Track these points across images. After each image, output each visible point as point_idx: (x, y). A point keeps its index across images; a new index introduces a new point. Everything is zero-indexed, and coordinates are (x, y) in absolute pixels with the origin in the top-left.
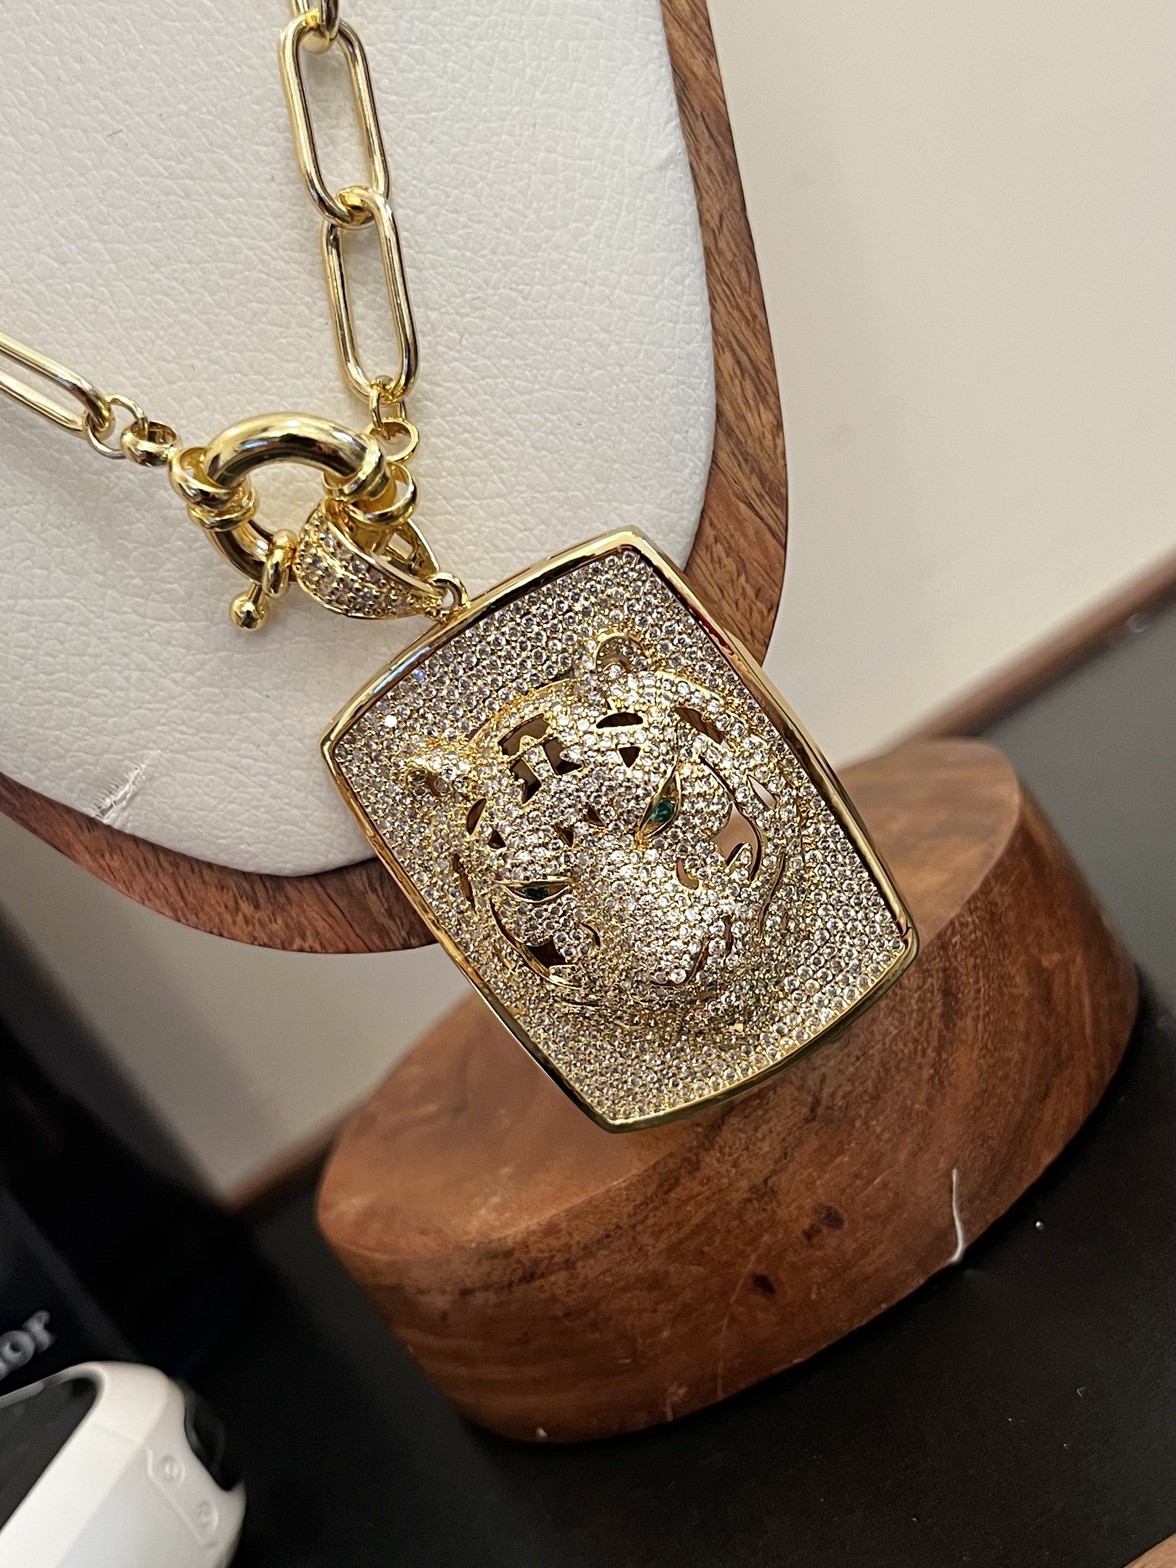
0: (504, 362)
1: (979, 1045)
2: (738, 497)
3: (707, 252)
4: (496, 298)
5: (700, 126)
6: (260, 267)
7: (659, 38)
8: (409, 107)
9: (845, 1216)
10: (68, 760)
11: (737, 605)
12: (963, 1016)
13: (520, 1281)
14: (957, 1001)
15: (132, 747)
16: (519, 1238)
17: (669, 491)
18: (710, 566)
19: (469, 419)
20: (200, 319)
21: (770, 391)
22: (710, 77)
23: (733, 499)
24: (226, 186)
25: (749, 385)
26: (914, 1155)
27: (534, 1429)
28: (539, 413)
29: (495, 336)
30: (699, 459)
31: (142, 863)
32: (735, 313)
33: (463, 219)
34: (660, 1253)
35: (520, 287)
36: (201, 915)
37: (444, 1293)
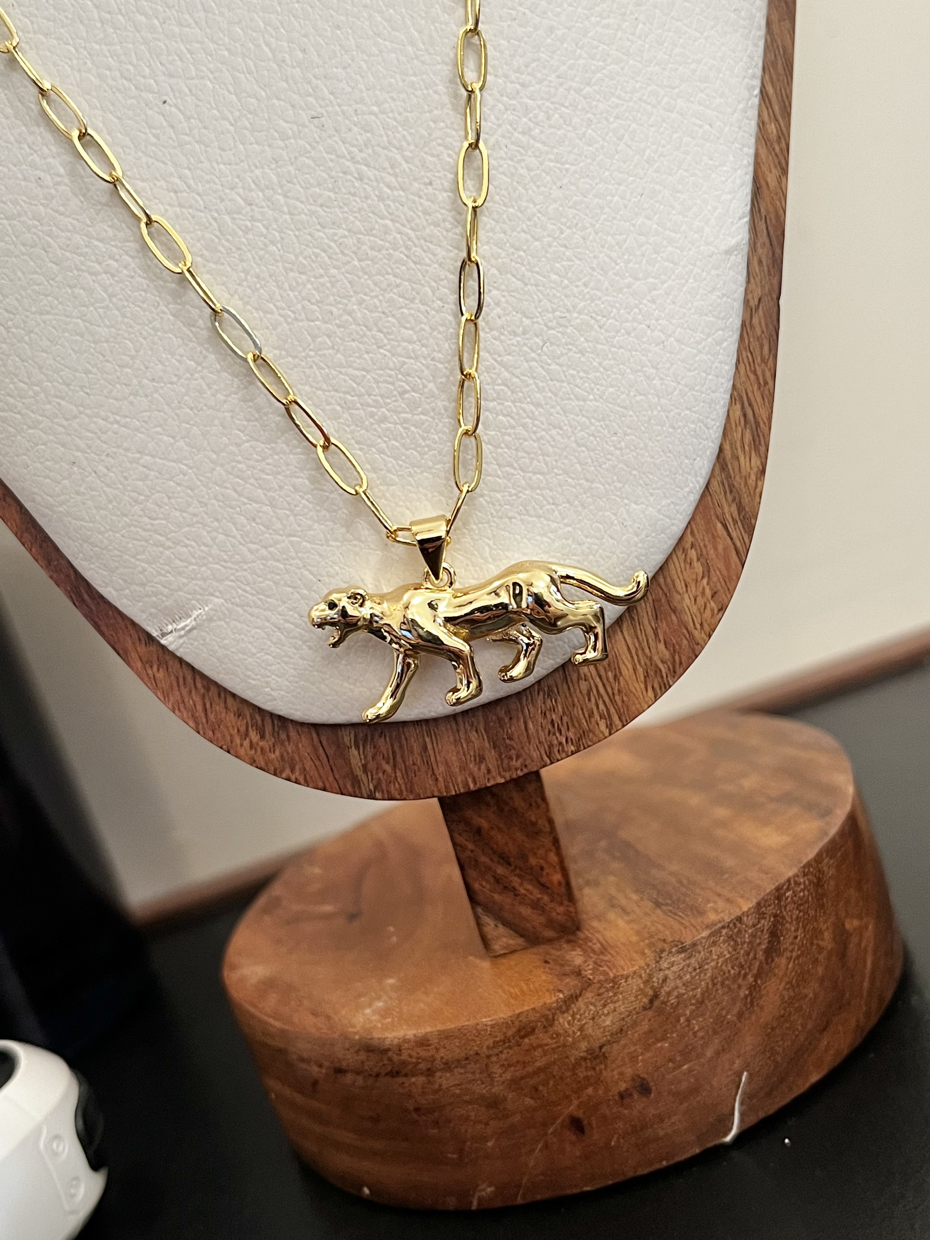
0: (571, 372)
1: (787, 979)
2: (718, 517)
3: (743, 325)
4: (579, 321)
5: (762, 226)
6: (403, 249)
7: (750, 151)
8: (550, 156)
9: (654, 1088)
10: (147, 588)
11: (695, 600)
12: (780, 955)
13: (386, 1074)
14: (779, 942)
15: (201, 591)
16: (396, 1042)
17: (669, 501)
18: (683, 565)
19: (533, 409)
20: (346, 278)
21: (763, 443)
22: (779, 190)
23: (714, 518)
24: (393, 179)
25: (747, 433)
26: (718, 1053)
27: (361, 1187)
28: (587, 418)
29: (570, 350)
30: (698, 482)
31: (181, 680)
32: (752, 377)
33: (569, 253)
34: (503, 1083)
35: (599, 318)
36: (217, 732)
37: (320, 1066)
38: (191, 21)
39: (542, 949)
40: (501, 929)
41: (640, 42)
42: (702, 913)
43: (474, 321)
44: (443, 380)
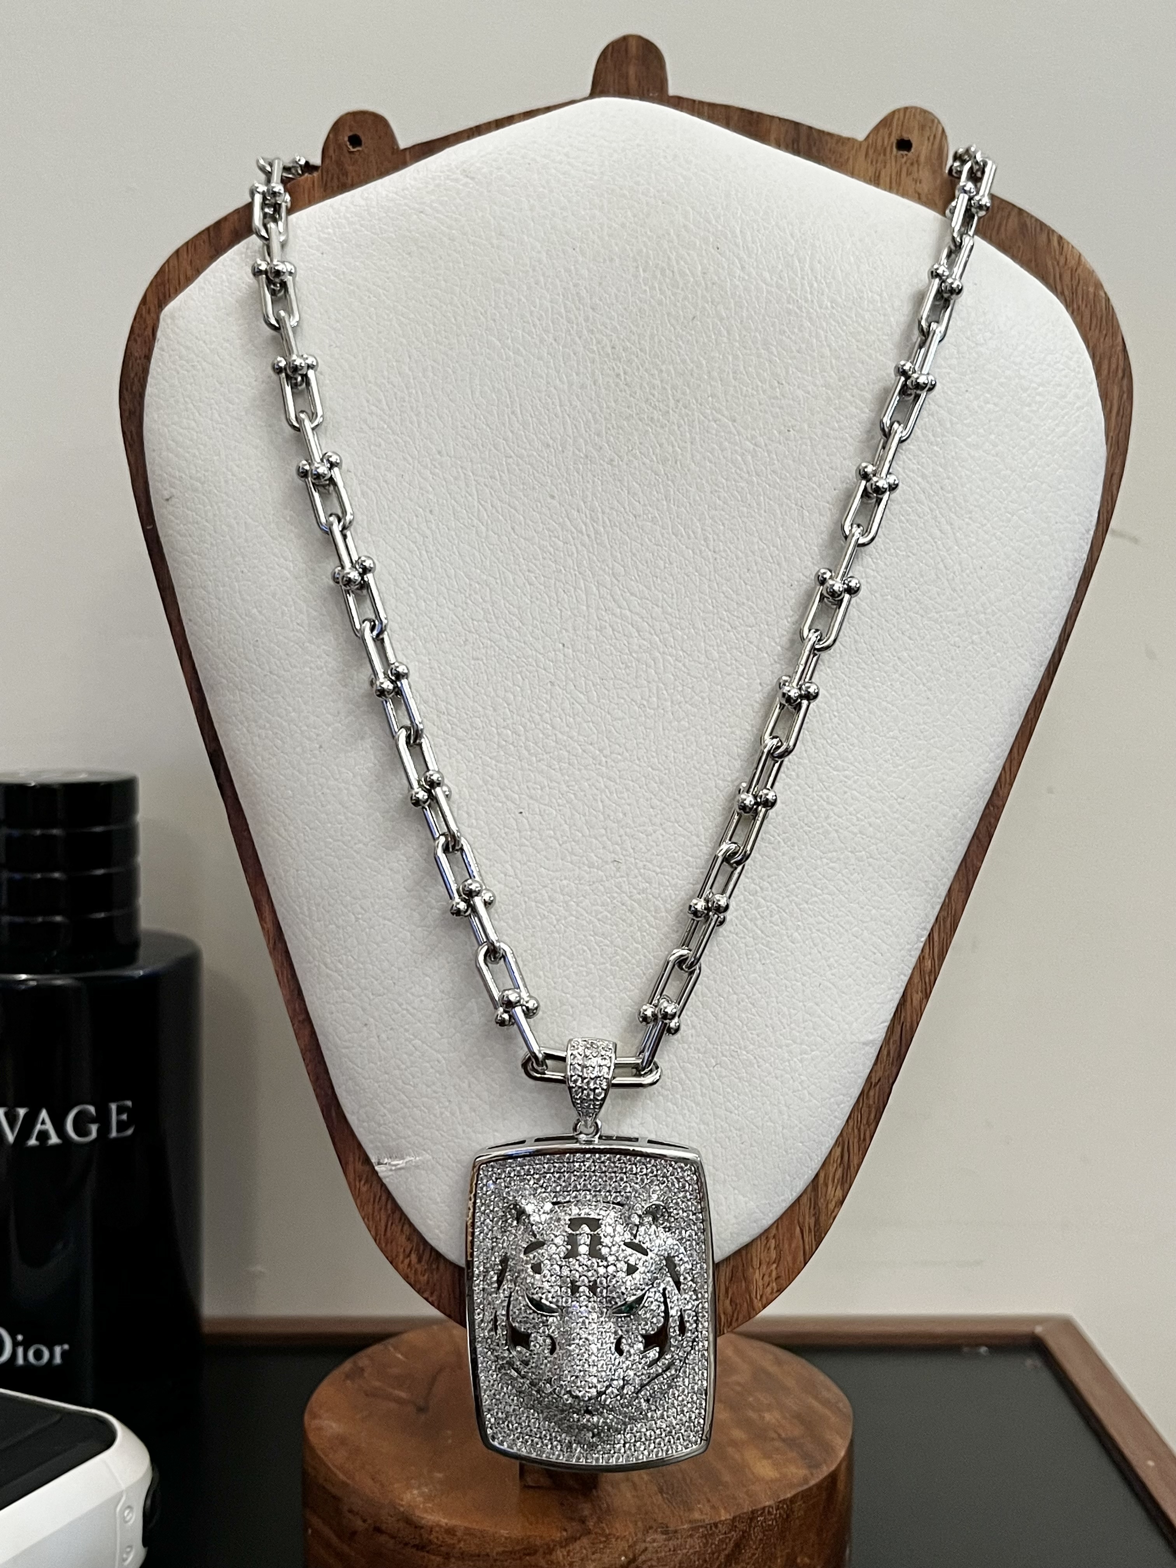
0: (729, 1090)
2: (799, 1222)
3: (861, 1094)
4: (745, 1057)
5: (898, 1029)
7: (906, 977)
8: (764, 942)
10: (382, 1128)
11: (763, 1277)
13: (414, 1546)
15: (418, 1145)
16: (430, 1523)
17: (766, 1202)
18: (763, 1249)
19: (694, 1105)
21: (848, 1181)
22: (918, 1008)
23: (796, 1222)
24: (653, 919)
25: (840, 1171)
28: (729, 1125)
29: (732, 1075)
30: (792, 1195)
31: (378, 1199)
32: (856, 1131)
33: (754, 1010)
35: (760, 1060)
36: (388, 1246)
37: (364, 1521)
39: (562, 1495)
41: (851, 885)
42: (690, 1510)
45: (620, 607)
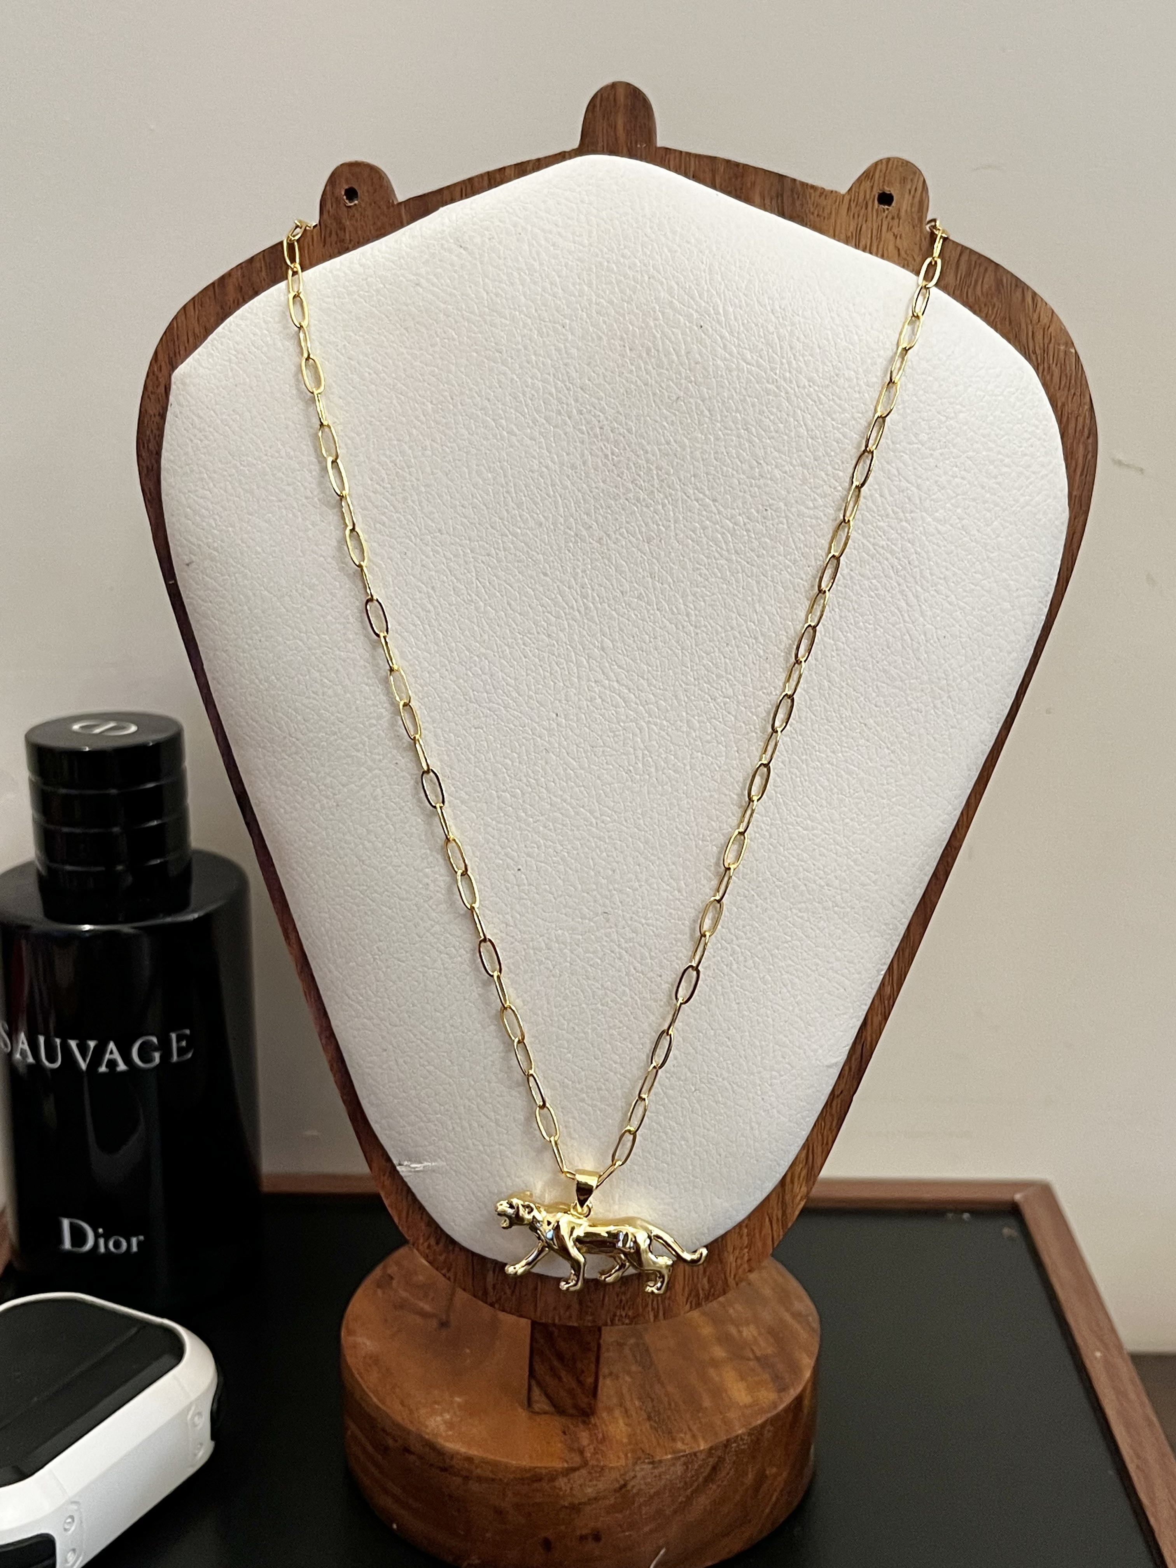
0: (706, 1111)
1: (712, 1498)
2: (768, 1215)
4: (721, 1083)
5: (859, 1047)
9: (603, 1539)
10: (401, 1136)
11: (736, 1259)
12: (714, 1482)
13: (438, 1468)
14: (716, 1474)
15: (434, 1153)
16: (451, 1451)
17: (741, 1201)
19: (675, 1126)
21: (812, 1180)
22: (878, 1029)
23: (765, 1214)
25: (805, 1171)
26: (651, 1531)
27: (392, 1522)
29: (709, 1098)
32: (820, 1137)
33: (729, 1043)
34: (511, 1502)
37: (396, 1441)
38: (552, 827)
39: (563, 1420)
40: (544, 1399)
41: (818, 931)
42: (674, 1440)
43: (657, 1069)
44: (627, 1091)
45: (609, 680)
